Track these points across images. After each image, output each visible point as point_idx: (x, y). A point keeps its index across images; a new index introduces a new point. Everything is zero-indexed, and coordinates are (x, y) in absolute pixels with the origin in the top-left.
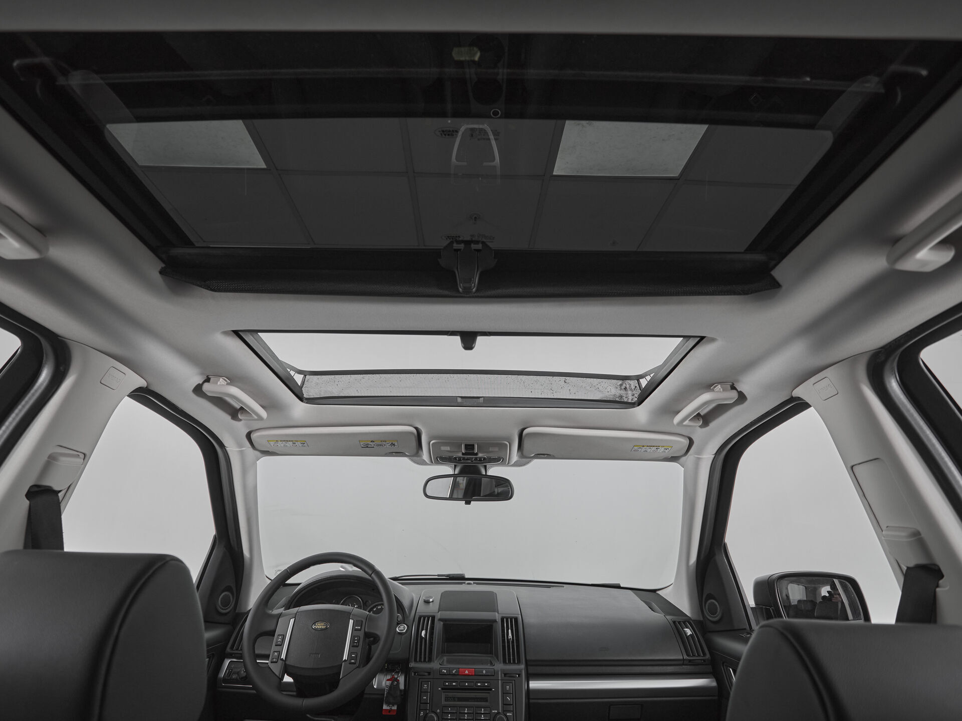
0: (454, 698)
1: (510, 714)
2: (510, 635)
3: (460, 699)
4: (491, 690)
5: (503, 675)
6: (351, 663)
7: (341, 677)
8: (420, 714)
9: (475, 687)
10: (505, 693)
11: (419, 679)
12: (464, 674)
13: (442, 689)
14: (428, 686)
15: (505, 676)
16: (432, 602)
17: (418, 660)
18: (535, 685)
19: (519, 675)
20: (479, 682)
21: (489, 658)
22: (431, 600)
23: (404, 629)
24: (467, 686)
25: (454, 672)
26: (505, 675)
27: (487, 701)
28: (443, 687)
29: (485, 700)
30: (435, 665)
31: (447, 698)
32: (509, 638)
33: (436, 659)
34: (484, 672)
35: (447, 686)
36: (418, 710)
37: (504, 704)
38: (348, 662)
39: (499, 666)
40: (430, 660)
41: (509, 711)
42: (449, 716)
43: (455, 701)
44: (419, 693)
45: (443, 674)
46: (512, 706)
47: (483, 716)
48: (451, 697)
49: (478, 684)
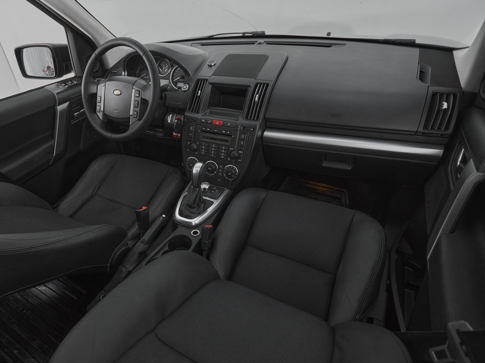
0: (208, 137)
2: (256, 99)
3: (211, 138)
4: (231, 136)
5: (242, 128)
6: (134, 117)
7: (130, 124)
8: (188, 142)
9: (221, 133)
10: (241, 139)
11: (189, 123)
12: (215, 124)
14: (193, 128)
16: (214, 65)
18: (267, 134)
19: (254, 129)
21: (237, 113)
22: (213, 64)
23: (186, 88)
24: (216, 132)
25: (209, 122)
26: (244, 128)
27: (228, 142)
28: (202, 130)
29: (227, 141)
30: (199, 116)
31: (204, 136)
32: (255, 101)
33: (201, 111)
34: (229, 124)
35: (204, 130)
36: (187, 140)
37: (238, 145)
38: (133, 116)
39: (242, 121)
40: (198, 112)
41: (241, 151)
42: (204, 147)
43: (208, 139)
44: (188, 131)
45: (202, 122)
46: (244, 148)
47: (223, 150)
48: (206, 136)
49: (223, 132)
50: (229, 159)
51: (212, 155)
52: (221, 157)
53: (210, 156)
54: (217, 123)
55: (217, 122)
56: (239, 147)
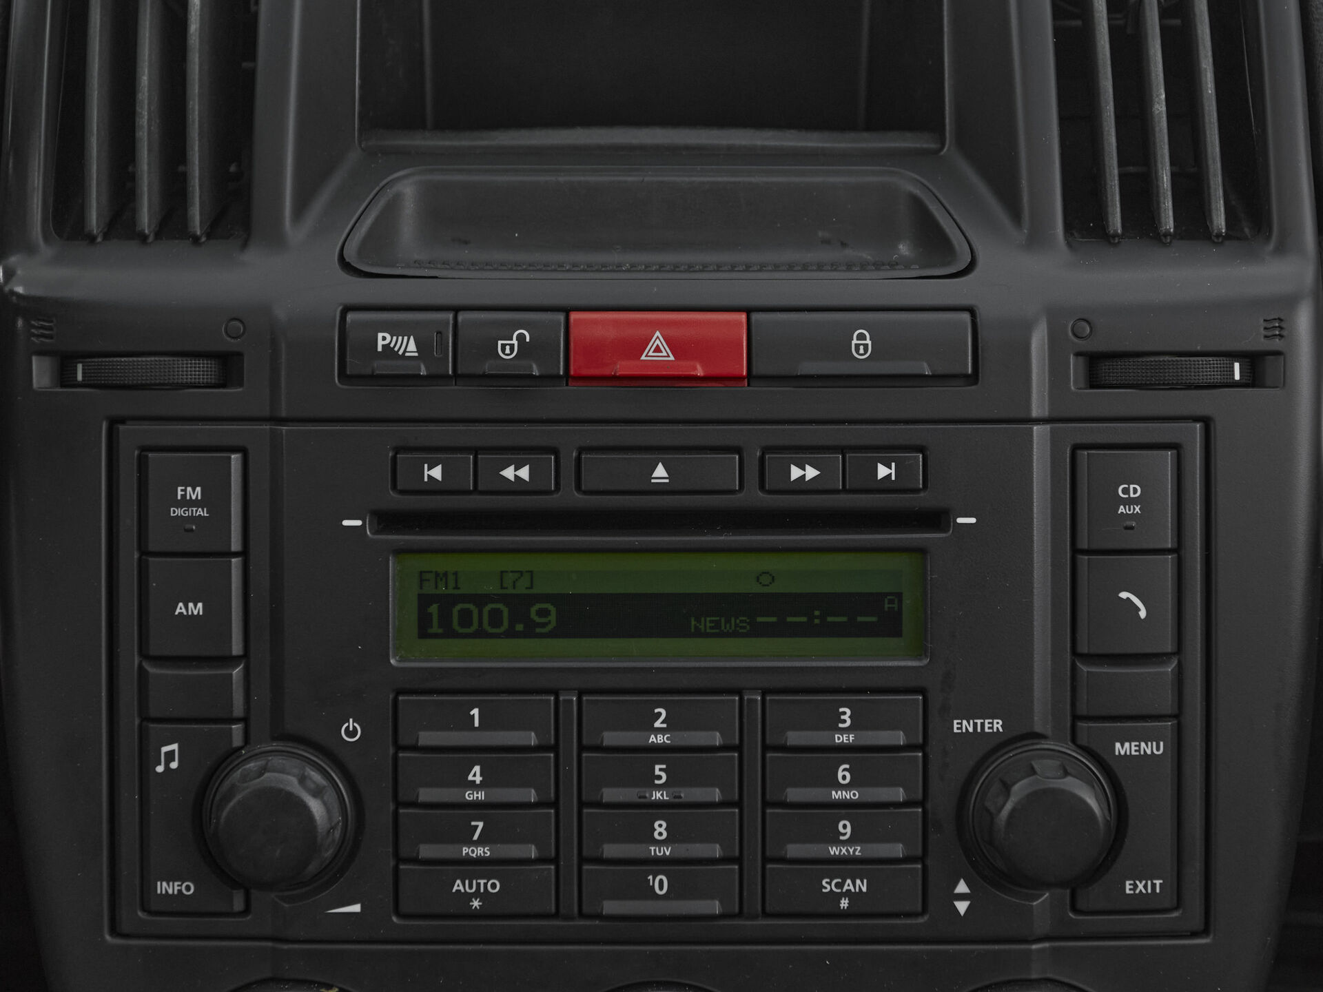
0: (520, 604)
1: (1147, 748)
4: (937, 519)
5: (1074, 368)
8: (146, 757)
9: (754, 497)
10: (1093, 551)
11: (114, 422)
12: (622, 367)
13: (386, 520)
14: (215, 499)
15: (1093, 381)
17: (94, 219)
19: (1255, 362)
20: (803, 453)
21: (908, 183)
24: (660, 490)
25: (508, 349)
26: (1099, 363)
27: (890, 625)
28: (394, 501)
31: (447, 602)
33: (301, 207)
34: (862, 344)
35: (433, 488)
36: (130, 720)
37: (1076, 648)
39: (1032, 271)
42: (476, 775)
43: (529, 633)
44: (129, 557)
45: (381, 367)
46: (1170, 668)
47: (843, 774)
48: (492, 588)
49: (795, 473)
50: (962, 906)
51: (660, 883)
52: (828, 886)
53: (611, 907)
54: (658, 351)
55: (658, 339)
56: (1084, 668)
